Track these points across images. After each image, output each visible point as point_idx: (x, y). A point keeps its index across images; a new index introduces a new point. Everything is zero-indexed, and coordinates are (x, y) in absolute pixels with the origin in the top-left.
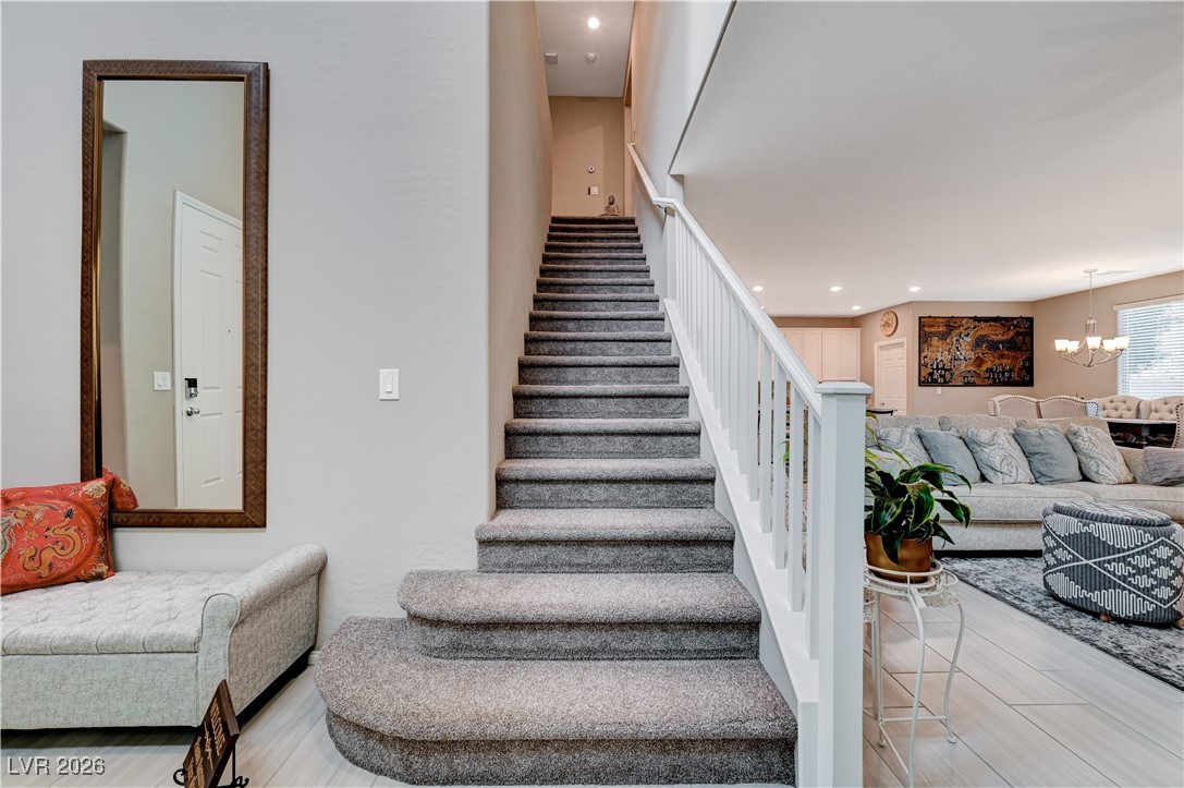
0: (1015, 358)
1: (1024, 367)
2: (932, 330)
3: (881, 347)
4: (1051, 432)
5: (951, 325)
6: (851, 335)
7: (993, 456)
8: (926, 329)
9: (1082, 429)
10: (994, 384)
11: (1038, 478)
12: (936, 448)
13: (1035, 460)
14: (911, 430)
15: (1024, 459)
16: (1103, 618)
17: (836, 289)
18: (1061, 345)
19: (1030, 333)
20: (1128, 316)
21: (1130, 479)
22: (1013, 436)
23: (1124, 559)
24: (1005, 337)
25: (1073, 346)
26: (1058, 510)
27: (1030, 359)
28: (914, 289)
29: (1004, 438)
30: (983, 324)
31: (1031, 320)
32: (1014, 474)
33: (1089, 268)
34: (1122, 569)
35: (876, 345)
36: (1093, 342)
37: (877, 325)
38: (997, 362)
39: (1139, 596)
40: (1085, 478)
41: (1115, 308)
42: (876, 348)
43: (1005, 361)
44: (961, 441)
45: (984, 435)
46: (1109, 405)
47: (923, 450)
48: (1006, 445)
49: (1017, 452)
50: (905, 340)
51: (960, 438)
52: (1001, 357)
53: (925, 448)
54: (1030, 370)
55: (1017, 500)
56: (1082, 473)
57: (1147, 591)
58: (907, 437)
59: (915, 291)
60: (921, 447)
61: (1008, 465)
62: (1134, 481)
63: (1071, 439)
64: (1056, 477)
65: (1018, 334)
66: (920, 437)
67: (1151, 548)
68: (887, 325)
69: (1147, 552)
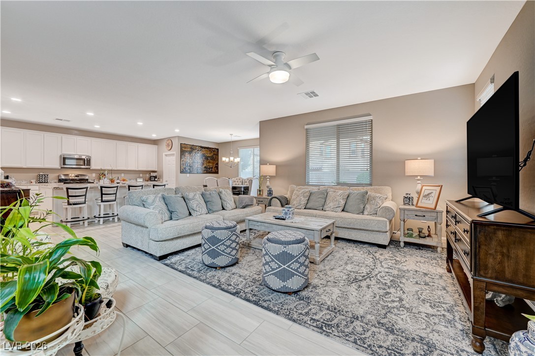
0: (213, 163)
1: (216, 167)
2: (186, 149)
3: (166, 155)
4: (214, 192)
5: (192, 148)
6: (153, 148)
7: (193, 204)
8: (184, 149)
9: (223, 190)
10: (207, 173)
11: (210, 211)
12: (170, 203)
13: (208, 204)
14: (160, 195)
15: (205, 204)
16: (218, 268)
17: (140, 123)
18: (224, 159)
19: (217, 155)
20: (242, 151)
21: (235, 207)
22: (202, 195)
23: (223, 244)
24: (210, 155)
25: (227, 160)
26: (206, 228)
27: (217, 164)
28: (177, 130)
29: (198, 197)
30: (203, 149)
31: (218, 149)
32: (200, 211)
33: (231, 133)
34: (222, 248)
35: (164, 154)
36: (232, 159)
37: (164, 144)
38: (208, 164)
39: (227, 256)
40: (223, 209)
41: (238, 148)
42: (164, 155)
43: (210, 164)
44: (182, 199)
45: (191, 195)
46: (236, 181)
47: (165, 205)
48: (199, 199)
49: (202, 202)
50: (175, 153)
51: (182, 197)
52: (209, 162)
53: (166, 204)
54: (217, 168)
55: (198, 223)
56: (223, 207)
57: (229, 254)
58: (158, 199)
59: (177, 131)
60: (164, 203)
61: (199, 207)
62: (236, 208)
63: (219, 194)
64: (214, 210)
65: (214, 154)
66: (164, 198)
67: (230, 237)
68: (168, 145)
69: (229, 239)
